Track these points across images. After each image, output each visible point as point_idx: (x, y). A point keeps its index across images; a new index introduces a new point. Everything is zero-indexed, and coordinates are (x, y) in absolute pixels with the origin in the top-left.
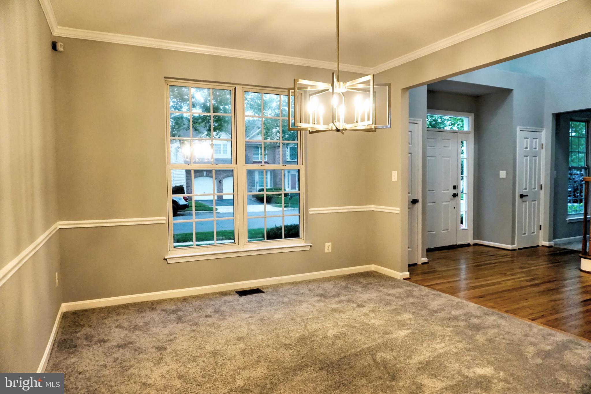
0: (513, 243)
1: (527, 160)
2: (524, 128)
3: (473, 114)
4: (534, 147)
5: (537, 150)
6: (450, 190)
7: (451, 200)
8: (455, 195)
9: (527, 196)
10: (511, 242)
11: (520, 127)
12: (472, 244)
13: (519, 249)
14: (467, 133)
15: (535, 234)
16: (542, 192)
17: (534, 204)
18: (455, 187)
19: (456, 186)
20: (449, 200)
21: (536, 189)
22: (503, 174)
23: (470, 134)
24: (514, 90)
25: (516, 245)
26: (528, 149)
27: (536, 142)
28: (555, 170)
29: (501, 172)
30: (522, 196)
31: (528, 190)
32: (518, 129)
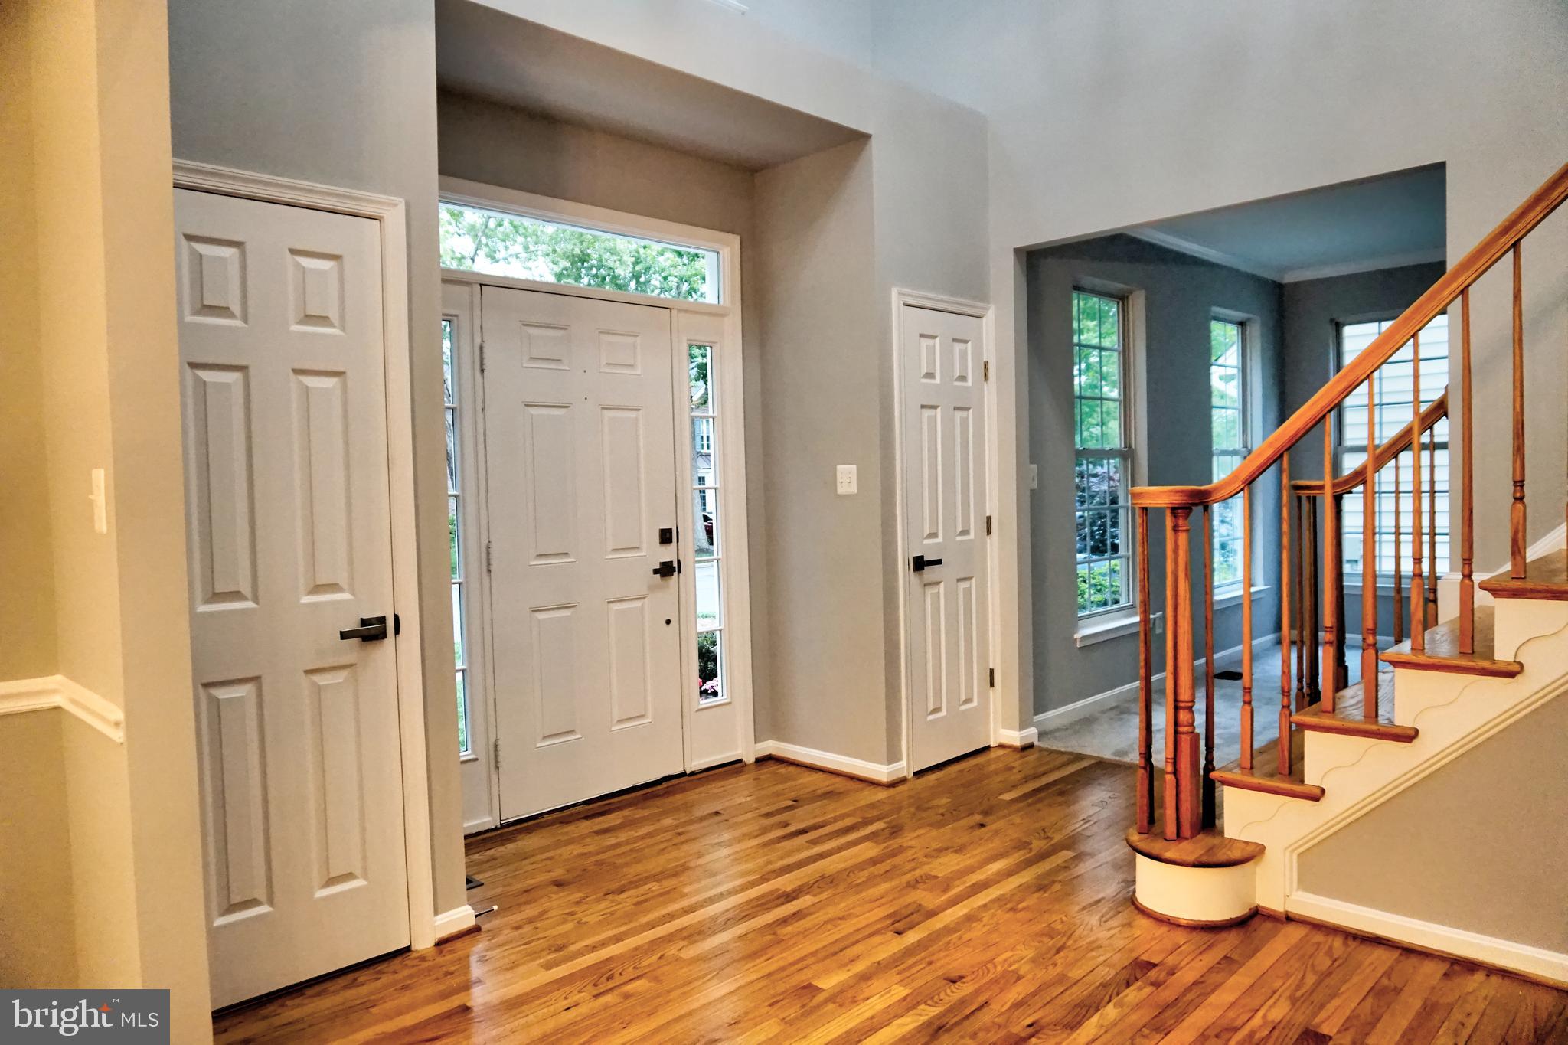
0: (893, 756)
1: (933, 420)
2: (917, 296)
3: (735, 240)
4: (957, 374)
5: (969, 383)
6: (644, 546)
7: (652, 588)
8: (666, 570)
9: (939, 562)
10: (884, 749)
11: (905, 290)
12: (750, 759)
13: (918, 774)
14: (715, 313)
15: (975, 704)
16: (993, 543)
17: (967, 592)
18: (666, 537)
19: (670, 530)
20: (644, 591)
21: (972, 536)
22: (847, 478)
23: (726, 319)
24: (873, 139)
25: (903, 763)
26: (938, 380)
27: (963, 355)
28: (1031, 463)
29: (841, 468)
30: (919, 564)
31: (940, 539)
32: (895, 298)
